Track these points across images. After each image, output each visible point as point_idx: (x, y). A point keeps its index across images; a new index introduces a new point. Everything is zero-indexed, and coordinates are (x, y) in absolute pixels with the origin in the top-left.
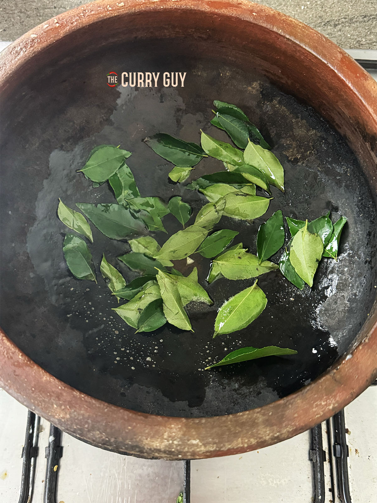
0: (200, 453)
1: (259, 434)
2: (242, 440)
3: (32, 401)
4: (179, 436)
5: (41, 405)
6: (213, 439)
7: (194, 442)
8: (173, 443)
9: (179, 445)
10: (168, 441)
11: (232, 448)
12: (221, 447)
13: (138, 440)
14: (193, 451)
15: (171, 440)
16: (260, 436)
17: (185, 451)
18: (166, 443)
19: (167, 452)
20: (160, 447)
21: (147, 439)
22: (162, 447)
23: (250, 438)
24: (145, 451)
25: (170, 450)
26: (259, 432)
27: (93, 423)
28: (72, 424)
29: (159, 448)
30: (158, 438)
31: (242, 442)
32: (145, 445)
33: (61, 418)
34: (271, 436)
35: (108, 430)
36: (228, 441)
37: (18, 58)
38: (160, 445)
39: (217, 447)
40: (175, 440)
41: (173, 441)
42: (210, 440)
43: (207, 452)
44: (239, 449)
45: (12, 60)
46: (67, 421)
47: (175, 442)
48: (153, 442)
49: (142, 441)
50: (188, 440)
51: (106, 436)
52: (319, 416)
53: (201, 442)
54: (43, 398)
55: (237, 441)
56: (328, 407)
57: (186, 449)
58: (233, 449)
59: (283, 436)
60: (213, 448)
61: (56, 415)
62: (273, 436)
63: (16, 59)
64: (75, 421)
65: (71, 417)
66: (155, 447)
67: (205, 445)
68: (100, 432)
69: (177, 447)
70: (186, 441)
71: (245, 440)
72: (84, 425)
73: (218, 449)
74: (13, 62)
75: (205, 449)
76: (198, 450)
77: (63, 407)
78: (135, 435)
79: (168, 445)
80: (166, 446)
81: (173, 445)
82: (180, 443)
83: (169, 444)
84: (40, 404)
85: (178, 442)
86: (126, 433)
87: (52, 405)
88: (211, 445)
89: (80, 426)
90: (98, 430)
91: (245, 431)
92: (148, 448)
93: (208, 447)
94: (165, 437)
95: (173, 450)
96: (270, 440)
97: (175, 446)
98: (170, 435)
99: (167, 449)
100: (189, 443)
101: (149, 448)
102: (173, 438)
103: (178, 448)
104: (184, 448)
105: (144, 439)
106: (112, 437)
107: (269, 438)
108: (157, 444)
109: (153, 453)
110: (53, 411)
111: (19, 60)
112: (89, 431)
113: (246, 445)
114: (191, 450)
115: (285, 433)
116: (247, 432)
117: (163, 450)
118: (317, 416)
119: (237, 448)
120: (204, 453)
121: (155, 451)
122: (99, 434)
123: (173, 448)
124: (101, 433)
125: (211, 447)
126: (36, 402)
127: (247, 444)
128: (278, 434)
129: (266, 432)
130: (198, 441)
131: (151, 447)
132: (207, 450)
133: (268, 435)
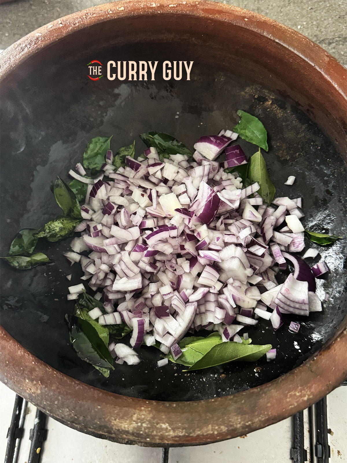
0: (170, 437)
1: (230, 421)
2: (212, 426)
3: (5, 374)
4: (148, 419)
5: (14, 379)
6: (183, 424)
7: (164, 426)
8: (142, 425)
9: (148, 428)
10: (137, 423)
11: (201, 434)
12: (191, 433)
13: (107, 419)
14: (161, 435)
15: (140, 422)
16: (231, 424)
17: (153, 434)
18: (134, 425)
19: (135, 434)
21: (115, 420)
22: (130, 429)
23: (221, 425)
24: (113, 432)
25: (138, 432)
26: (230, 419)
27: (63, 400)
28: (42, 400)
29: (127, 429)
30: (127, 420)
31: (212, 429)
32: (113, 425)
33: (31, 393)
34: (243, 424)
35: (77, 408)
36: (198, 428)
37: (22, 53)
38: (128, 426)
39: (186, 432)
40: (144, 423)
41: (142, 423)
42: (180, 424)
43: (176, 437)
44: (209, 435)
45: (17, 55)
46: (38, 396)
47: (144, 425)
48: (121, 423)
49: (111, 422)
50: (157, 424)
51: (74, 414)
52: (293, 406)
53: (170, 426)
54: (16, 372)
55: (207, 428)
56: (302, 398)
57: (155, 433)
58: (203, 435)
59: (254, 425)
60: (182, 433)
61: (28, 390)
62: (244, 424)
63: (21, 55)
64: (45, 397)
65: (42, 393)
66: (123, 429)
67: (174, 430)
68: (69, 409)
69: (145, 429)
70: (155, 424)
71: (215, 427)
72: (54, 402)
73: (187, 434)
74: (17, 57)
75: (173, 434)
76: (167, 434)
77: (35, 382)
78: (104, 415)
79: (136, 427)
80: (134, 428)
81: (141, 427)
82: (149, 426)
83: (138, 426)
84: (13, 377)
85: (147, 424)
86: (95, 411)
87: (25, 379)
88: (181, 430)
89: (51, 402)
90: (67, 408)
91: (215, 418)
92: (115, 429)
93: (177, 431)
94: (134, 419)
95: (141, 432)
96: (241, 428)
97: (143, 429)
98: (139, 417)
99: (135, 431)
100: (158, 426)
101: (117, 428)
102: (142, 420)
103: (147, 431)
104: (153, 431)
105: (112, 419)
106: (81, 416)
108: (126, 425)
109: (121, 435)
110: (25, 385)
111: (22, 55)
112: (58, 408)
113: (216, 433)
114: (159, 434)
115: (257, 422)
116: (218, 419)
117: (131, 431)
118: (290, 407)
119: (207, 435)
120: (172, 437)
121: (123, 433)
122: (68, 411)
123: (141, 431)
124: (70, 411)
125: (180, 431)
126: (9, 375)
127: (218, 431)
128: (249, 423)
129: (237, 419)
131: (119, 428)
132: (176, 435)
133: (240, 423)
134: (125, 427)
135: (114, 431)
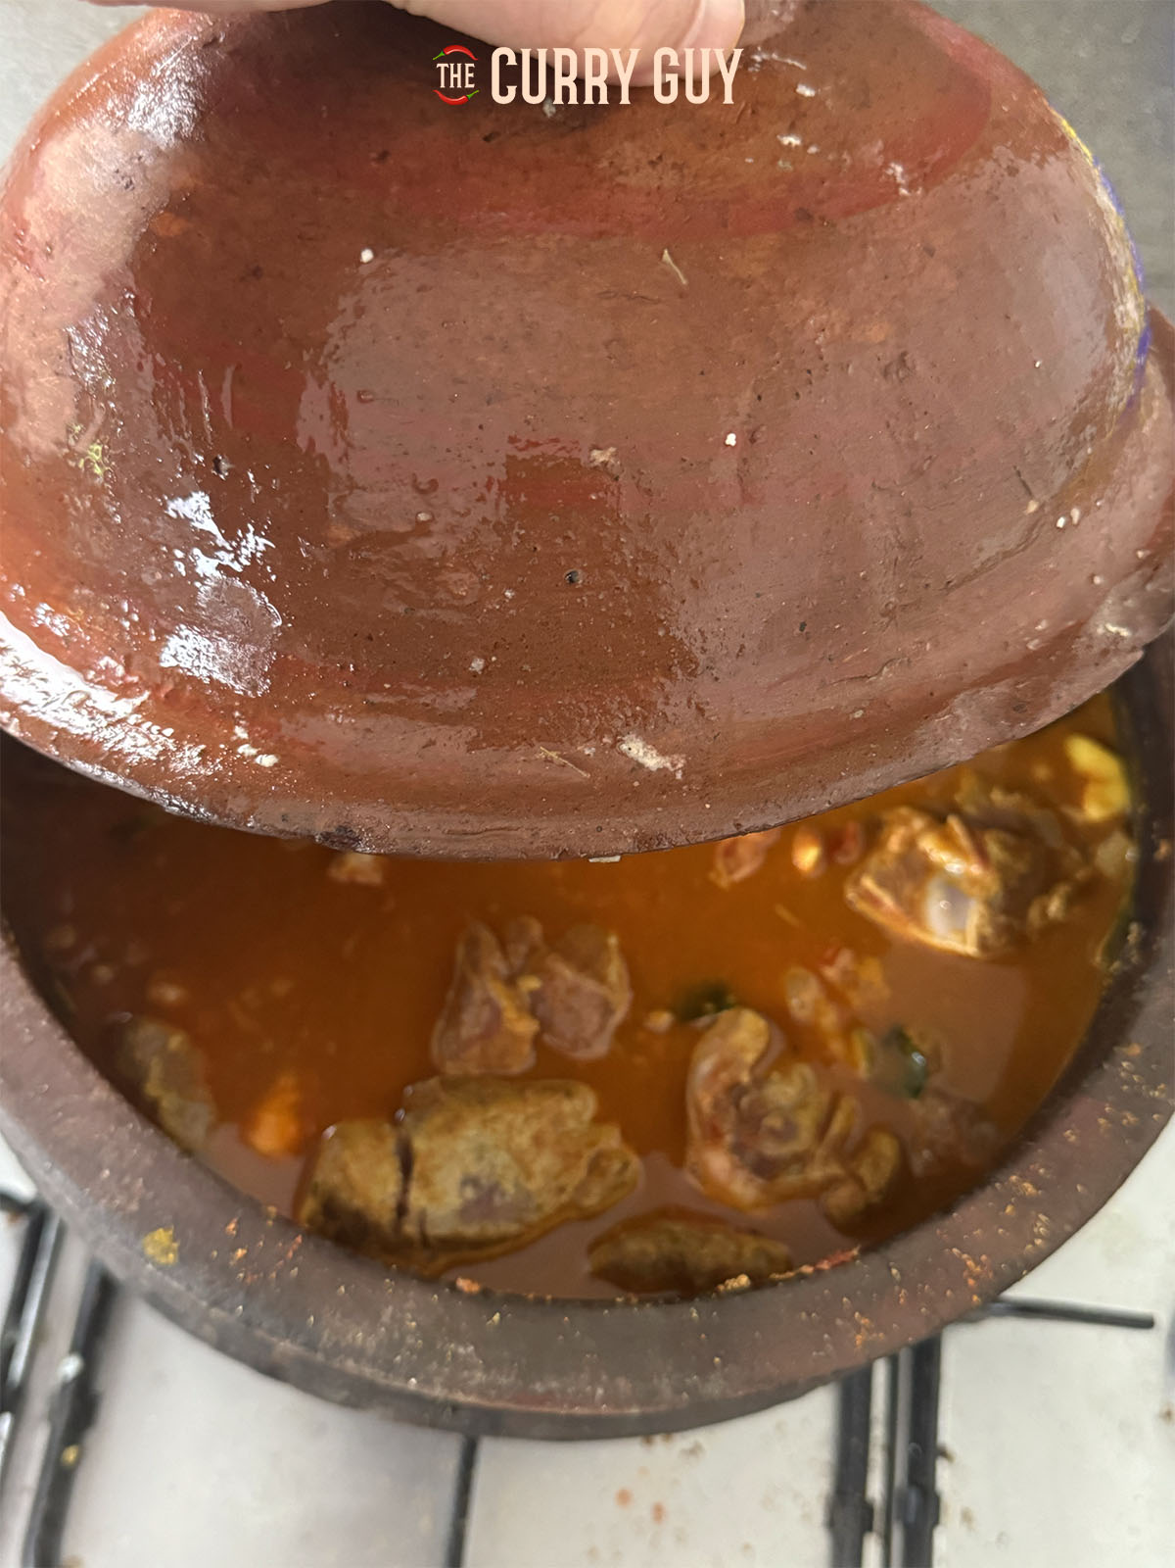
53: (479, 1355)
130: (471, 1349)
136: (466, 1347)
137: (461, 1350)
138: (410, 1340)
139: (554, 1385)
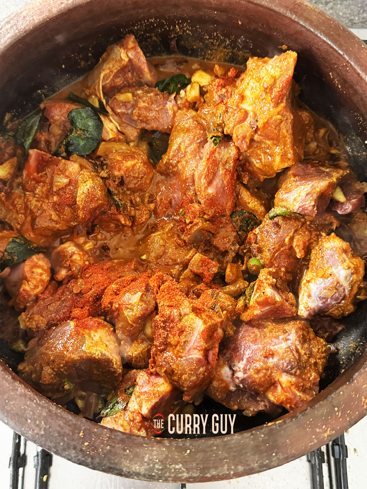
0: (183, 478)
1: (247, 461)
2: (228, 466)
3: (5, 413)
4: (161, 460)
6: (197, 464)
8: (154, 467)
9: (160, 469)
10: (149, 464)
11: (217, 474)
12: (206, 474)
13: (116, 461)
14: (175, 476)
15: (152, 463)
16: (248, 463)
17: (166, 475)
18: (146, 466)
19: (147, 476)
20: (140, 470)
21: (126, 461)
22: (141, 471)
23: (237, 464)
24: (123, 473)
25: (150, 474)
26: (247, 459)
27: (69, 441)
28: (46, 440)
29: (138, 471)
30: (138, 461)
31: (228, 469)
32: (124, 468)
33: (35, 434)
34: (260, 463)
36: (213, 468)
38: (139, 468)
39: (200, 473)
40: (156, 464)
41: (154, 465)
42: (194, 465)
43: (190, 477)
44: (225, 476)
46: (42, 437)
48: (132, 465)
49: (121, 463)
50: (171, 465)
52: (313, 443)
53: (184, 467)
54: (17, 412)
55: (222, 468)
56: (323, 435)
59: (273, 464)
60: (196, 474)
61: (30, 430)
62: (262, 463)
64: (49, 438)
65: (46, 433)
66: (135, 471)
67: (188, 470)
68: (76, 451)
69: (158, 471)
70: (168, 466)
71: (231, 467)
72: (60, 443)
73: (201, 475)
75: (187, 475)
76: (180, 475)
77: (37, 422)
78: (113, 456)
79: (148, 468)
80: (146, 470)
81: (154, 469)
82: (161, 467)
83: (150, 467)
84: (14, 417)
86: (103, 453)
87: (26, 419)
88: (195, 471)
89: (56, 443)
90: (74, 449)
91: (232, 458)
92: (126, 471)
93: (191, 473)
94: (146, 460)
95: (154, 474)
96: (258, 467)
97: (155, 471)
98: (151, 458)
99: (147, 472)
102: (154, 461)
104: (165, 473)
105: (123, 461)
106: (88, 457)
107: (258, 466)
108: (136, 468)
110: (27, 425)
112: (64, 449)
113: (232, 472)
114: (172, 475)
115: (275, 461)
117: (142, 473)
118: (310, 444)
119: (222, 475)
120: (186, 478)
121: (134, 474)
123: (153, 472)
125: (194, 473)
127: (234, 471)
128: (267, 461)
129: (255, 458)
130: (181, 465)
131: (130, 470)
132: (190, 475)
133: (257, 463)
134: (135, 469)
135: (125, 473)
136: (178, 465)
137: (177, 467)
138: (157, 466)
139: (214, 473)
